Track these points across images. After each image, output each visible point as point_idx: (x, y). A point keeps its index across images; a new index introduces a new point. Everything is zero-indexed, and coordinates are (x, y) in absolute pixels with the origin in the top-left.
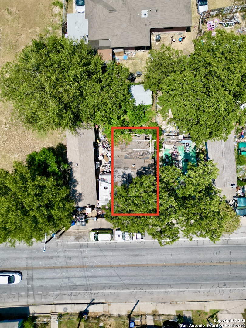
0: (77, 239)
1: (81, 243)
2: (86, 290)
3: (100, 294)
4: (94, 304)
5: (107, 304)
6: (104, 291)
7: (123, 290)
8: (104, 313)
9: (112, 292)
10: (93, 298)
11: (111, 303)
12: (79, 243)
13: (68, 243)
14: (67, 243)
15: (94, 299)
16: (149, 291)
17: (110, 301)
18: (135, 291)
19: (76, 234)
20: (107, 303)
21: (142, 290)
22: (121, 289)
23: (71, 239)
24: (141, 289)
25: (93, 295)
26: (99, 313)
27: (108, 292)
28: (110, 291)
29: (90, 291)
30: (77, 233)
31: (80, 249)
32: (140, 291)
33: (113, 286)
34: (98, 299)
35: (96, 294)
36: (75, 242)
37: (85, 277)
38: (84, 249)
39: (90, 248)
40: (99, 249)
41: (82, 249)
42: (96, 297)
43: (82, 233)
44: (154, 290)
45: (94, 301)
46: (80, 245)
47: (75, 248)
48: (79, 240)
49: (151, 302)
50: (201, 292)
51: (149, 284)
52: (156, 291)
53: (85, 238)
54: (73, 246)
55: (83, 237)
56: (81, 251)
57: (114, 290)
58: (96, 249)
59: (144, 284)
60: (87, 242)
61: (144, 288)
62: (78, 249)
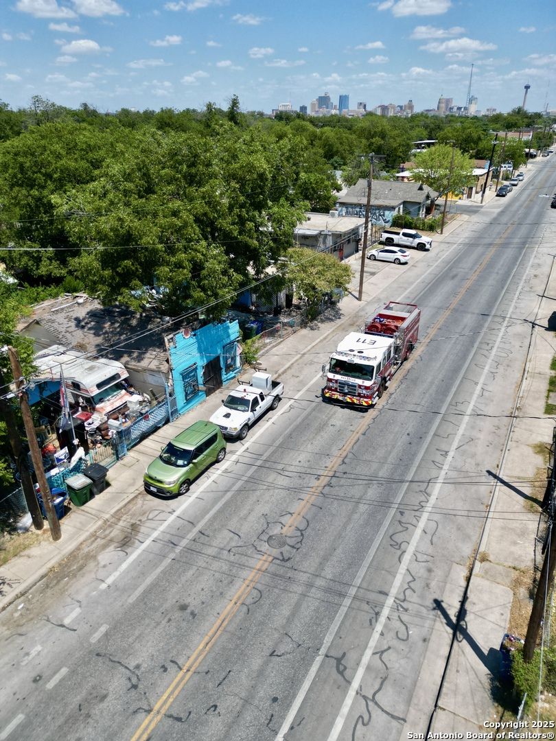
0: (125, 543)
1: (155, 534)
2: (377, 614)
3: (419, 570)
4: (462, 613)
5: (478, 564)
6: (411, 549)
7: (429, 495)
8: (523, 592)
9: (426, 525)
10: (430, 604)
11: (476, 551)
12: (148, 542)
13: (110, 581)
14: (103, 586)
15: (438, 605)
16: (460, 441)
17: (467, 550)
18: (446, 467)
19: (108, 538)
20: (473, 564)
21: (451, 454)
22: (423, 498)
23: (102, 563)
24: (444, 453)
26: (516, 605)
27: (421, 538)
28: (418, 532)
29: (390, 601)
30: (107, 532)
31: (178, 550)
32: (449, 458)
33: (402, 515)
34: (442, 590)
35: (412, 584)
36: (131, 553)
37: (310, 585)
38: (191, 536)
39: (203, 517)
40: (229, 495)
41: (184, 543)
42: (431, 590)
43: (125, 516)
44: (461, 431)
45: (449, 606)
46: (162, 542)
47: (156, 566)
48: (140, 537)
49: (502, 450)
50: (494, 371)
51: (435, 435)
52: (465, 430)
53: (150, 517)
54: (138, 568)
55: (140, 521)
56: (189, 549)
57: (418, 518)
58: (223, 503)
59: (430, 443)
60: (172, 517)
61: (444, 447)
62: (172, 556)
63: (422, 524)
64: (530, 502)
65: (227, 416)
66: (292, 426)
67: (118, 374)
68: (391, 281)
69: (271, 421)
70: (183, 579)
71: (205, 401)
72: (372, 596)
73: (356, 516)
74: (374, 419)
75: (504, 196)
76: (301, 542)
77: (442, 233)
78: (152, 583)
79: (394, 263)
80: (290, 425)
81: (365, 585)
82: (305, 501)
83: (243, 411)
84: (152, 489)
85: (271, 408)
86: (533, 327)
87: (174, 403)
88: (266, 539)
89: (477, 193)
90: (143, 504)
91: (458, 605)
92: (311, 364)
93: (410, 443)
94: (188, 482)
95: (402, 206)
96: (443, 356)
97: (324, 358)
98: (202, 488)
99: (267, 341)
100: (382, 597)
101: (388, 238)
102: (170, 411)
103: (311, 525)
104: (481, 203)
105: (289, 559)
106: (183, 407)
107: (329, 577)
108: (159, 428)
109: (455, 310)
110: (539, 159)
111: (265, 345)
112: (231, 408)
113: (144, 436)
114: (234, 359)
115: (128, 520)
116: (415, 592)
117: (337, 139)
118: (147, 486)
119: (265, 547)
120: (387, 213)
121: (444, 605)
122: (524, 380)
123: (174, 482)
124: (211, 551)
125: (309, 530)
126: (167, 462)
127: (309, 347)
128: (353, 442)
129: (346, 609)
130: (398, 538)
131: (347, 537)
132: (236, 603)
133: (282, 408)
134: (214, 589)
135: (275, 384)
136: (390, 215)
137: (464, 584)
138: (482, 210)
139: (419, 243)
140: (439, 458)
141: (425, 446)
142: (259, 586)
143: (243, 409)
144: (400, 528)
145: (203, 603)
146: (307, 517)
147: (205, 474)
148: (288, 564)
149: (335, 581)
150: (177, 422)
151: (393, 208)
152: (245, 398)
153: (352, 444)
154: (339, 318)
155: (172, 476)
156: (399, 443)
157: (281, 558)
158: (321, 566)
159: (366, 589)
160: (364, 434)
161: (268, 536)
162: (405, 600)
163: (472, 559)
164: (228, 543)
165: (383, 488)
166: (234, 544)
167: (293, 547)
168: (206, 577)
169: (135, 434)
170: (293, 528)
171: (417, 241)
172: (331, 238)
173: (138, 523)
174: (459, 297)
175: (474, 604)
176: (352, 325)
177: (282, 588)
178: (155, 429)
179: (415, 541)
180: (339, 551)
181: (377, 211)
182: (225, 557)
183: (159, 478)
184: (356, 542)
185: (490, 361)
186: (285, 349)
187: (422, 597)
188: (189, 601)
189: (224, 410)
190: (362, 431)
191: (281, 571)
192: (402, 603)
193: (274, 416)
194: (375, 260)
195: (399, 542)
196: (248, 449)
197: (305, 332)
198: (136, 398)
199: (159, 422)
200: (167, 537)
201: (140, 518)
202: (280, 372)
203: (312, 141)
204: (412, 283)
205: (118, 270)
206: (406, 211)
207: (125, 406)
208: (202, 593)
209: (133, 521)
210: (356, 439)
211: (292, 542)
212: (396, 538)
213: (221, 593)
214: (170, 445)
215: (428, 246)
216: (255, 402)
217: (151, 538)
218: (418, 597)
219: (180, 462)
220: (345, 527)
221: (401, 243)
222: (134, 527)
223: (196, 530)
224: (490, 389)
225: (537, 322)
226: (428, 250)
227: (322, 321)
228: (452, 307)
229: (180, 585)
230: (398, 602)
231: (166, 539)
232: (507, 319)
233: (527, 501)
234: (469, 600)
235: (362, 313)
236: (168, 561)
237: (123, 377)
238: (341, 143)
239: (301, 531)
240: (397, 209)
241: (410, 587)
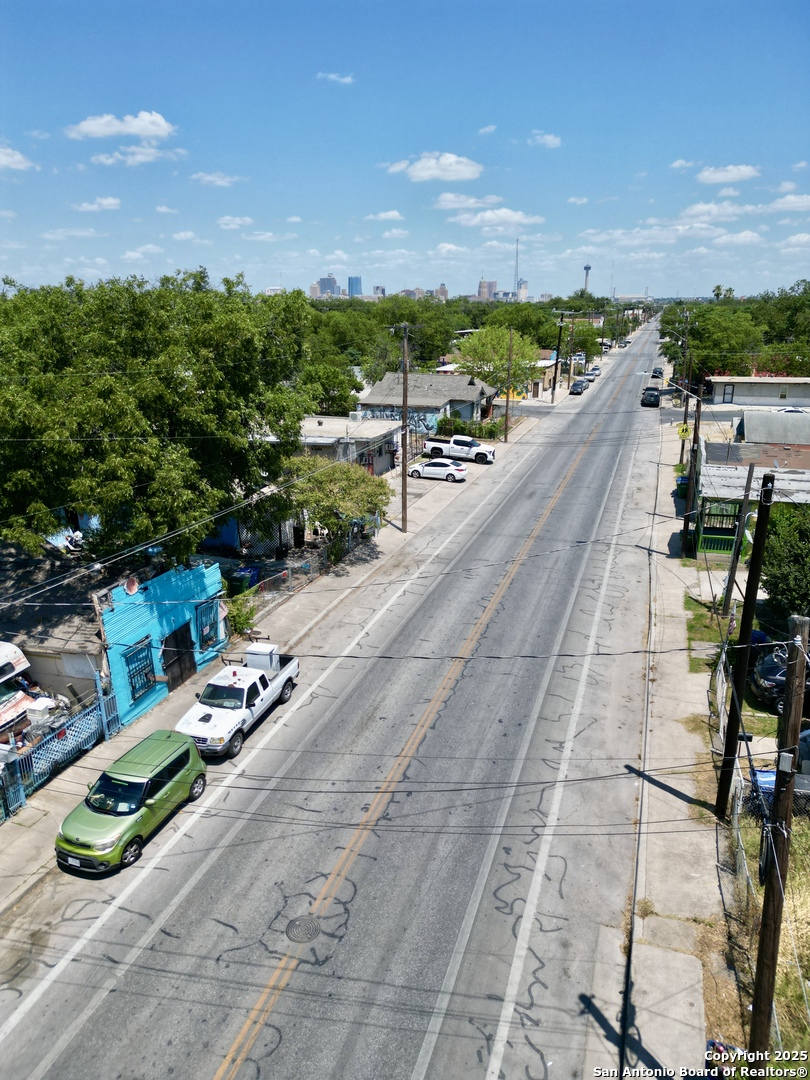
0: (19, 971)
1: (77, 947)
2: (490, 1038)
3: (549, 946)
4: (628, 1013)
5: (638, 921)
6: (529, 911)
7: (545, 815)
8: (716, 959)
9: (548, 866)
10: (574, 1004)
11: (632, 899)
12: (63, 964)
15: (587, 1002)
16: (578, 724)
17: (618, 900)
18: (564, 766)
20: (632, 923)
21: (569, 745)
22: (536, 821)
24: (557, 745)
25: (544, 997)
26: (711, 988)
27: (544, 890)
28: (538, 879)
29: (508, 1011)
31: (121, 971)
32: (567, 753)
33: (508, 853)
34: (590, 975)
35: (540, 975)
36: (30, 991)
37: (368, 1003)
38: (145, 941)
39: (166, 902)
40: (214, 856)
41: (133, 955)
42: (573, 979)
43: (19, 919)
44: (577, 709)
45: (606, 1003)
46: (90, 961)
47: (78, 1009)
48: (48, 956)
49: (641, 732)
50: (609, 617)
51: (541, 718)
52: (583, 707)
53: (67, 915)
54: (43, 1020)
55: (48, 924)
56: (142, 968)
57: (533, 855)
58: (204, 871)
59: (536, 731)
60: (111, 910)
61: (556, 736)
62: (110, 984)
63: (541, 866)
64: (698, 808)
65: (206, 718)
66: (317, 727)
67: (9, 663)
68: (445, 504)
69: (281, 722)
70: (132, 1027)
71: (166, 700)
72: (477, 1007)
73: (434, 866)
74: (445, 702)
75: (579, 394)
76: (345, 923)
77: (506, 441)
78: (69, 1046)
79: (446, 480)
80: (313, 725)
81: (462, 989)
82: (347, 850)
83: (232, 708)
84: (71, 861)
85: (280, 701)
86: (650, 555)
87: (112, 706)
88: (283, 928)
89: (545, 390)
90: (55, 892)
91: (619, 1000)
92: (340, 627)
93: (505, 735)
94: (138, 842)
95: (448, 407)
96: (534, 600)
97: (359, 617)
98: (164, 850)
99: (268, 596)
100: (494, 1004)
101: (434, 449)
102: (105, 721)
103: (360, 891)
104: (552, 402)
105: (327, 959)
106: (129, 712)
107: (400, 981)
108: (86, 751)
109: (540, 538)
110: (616, 350)
111: (264, 604)
112: (212, 705)
113: (57, 769)
114: (214, 626)
115: (25, 926)
116: (546, 987)
117: (351, 324)
118: (62, 856)
119: (283, 943)
120: (429, 416)
121: (597, 1003)
122: (653, 627)
123: (113, 843)
124: (183, 965)
125: (358, 899)
126: (100, 809)
127: (335, 602)
128: (418, 741)
129: (434, 1038)
130: (507, 894)
131: (424, 905)
132: (234, 1061)
133: (298, 700)
134: (192, 1038)
135: (285, 660)
136: (433, 420)
137: (622, 959)
138: (554, 411)
139: (478, 454)
140: (551, 754)
141: (528, 736)
142: (276, 1020)
143: (233, 704)
144: (508, 877)
145: (171, 1070)
146: (353, 878)
147: (170, 824)
148: (326, 969)
149: (410, 989)
150: (118, 739)
151: (436, 410)
152: (236, 686)
153: (416, 745)
154: (377, 558)
155: (106, 835)
156: (489, 736)
157: (313, 959)
158: (384, 963)
159: (465, 996)
160: (433, 728)
161: (286, 922)
162: (532, 1005)
163: (628, 914)
164: (216, 944)
165: (473, 811)
166: (225, 946)
167: (332, 935)
168: (176, 1017)
169: (41, 766)
170: (330, 900)
171: (475, 450)
172: (354, 447)
173: (45, 928)
174: (543, 521)
175: (645, 993)
176: (396, 566)
177: (318, 1016)
178: (79, 754)
179: (535, 895)
180: (412, 931)
181: (415, 415)
182: (210, 973)
183: (83, 839)
184: (439, 910)
185: (600, 604)
186: (298, 606)
187: (560, 994)
188: (143, 1070)
189: (201, 709)
190: (429, 723)
191: (315, 984)
192: (528, 1012)
193: (286, 713)
194: (420, 477)
195: (510, 901)
196: (244, 771)
197: (326, 580)
198: (44, 703)
199: (86, 741)
200: (101, 948)
201: (48, 920)
202: (291, 643)
203: (315, 328)
204: (475, 506)
205: (5, 486)
206: (455, 414)
207: (23, 719)
208: (171, 1050)
209: (34, 927)
210: (420, 736)
211: (329, 926)
212: (502, 893)
213: (206, 1045)
214: (105, 779)
215: (490, 458)
216: (253, 691)
217: (70, 956)
218: (554, 995)
219: (123, 807)
220: (417, 887)
221: (453, 454)
222: (37, 939)
223: (154, 928)
224: (608, 643)
225: (654, 548)
226: (490, 463)
227: (352, 563)
228: (534, 534)
229: (126, 1041)
230: (521, 1010)
231: (98, 954)
232: (613, 546)
233: (693, 806)
234: (636, 988)
235: (409, 549)
236: (103, 994)
237: (19, 669)
238: (356, 331)
239: (344, 904)
240: (442, 410)
241: (538, 981)
